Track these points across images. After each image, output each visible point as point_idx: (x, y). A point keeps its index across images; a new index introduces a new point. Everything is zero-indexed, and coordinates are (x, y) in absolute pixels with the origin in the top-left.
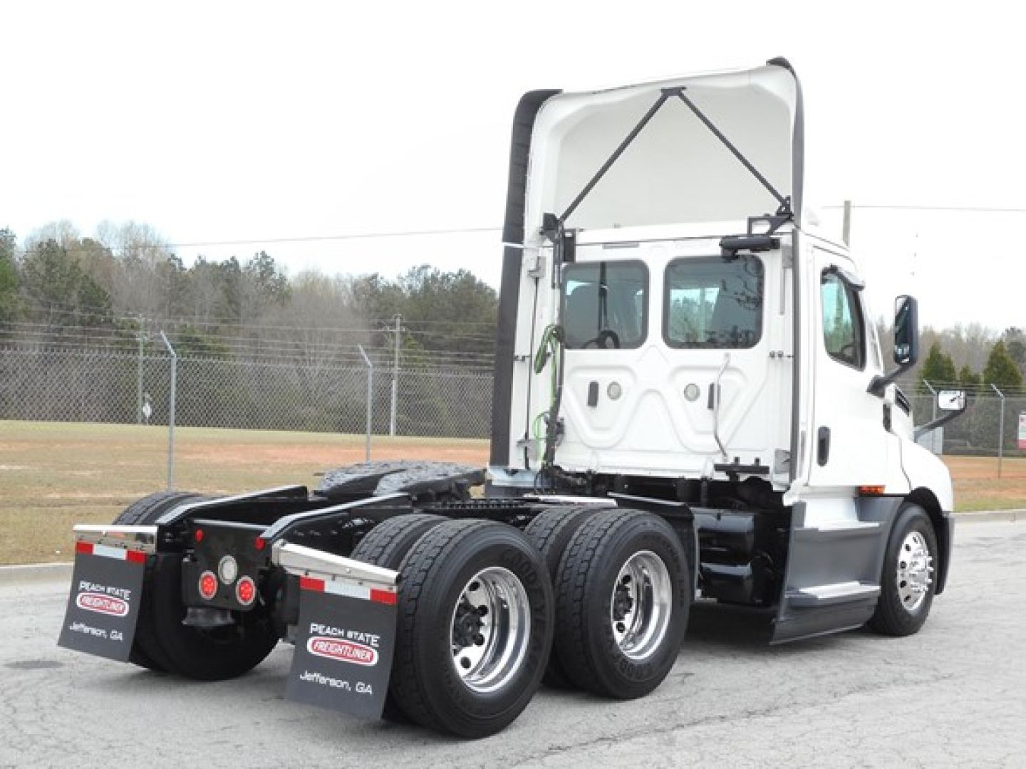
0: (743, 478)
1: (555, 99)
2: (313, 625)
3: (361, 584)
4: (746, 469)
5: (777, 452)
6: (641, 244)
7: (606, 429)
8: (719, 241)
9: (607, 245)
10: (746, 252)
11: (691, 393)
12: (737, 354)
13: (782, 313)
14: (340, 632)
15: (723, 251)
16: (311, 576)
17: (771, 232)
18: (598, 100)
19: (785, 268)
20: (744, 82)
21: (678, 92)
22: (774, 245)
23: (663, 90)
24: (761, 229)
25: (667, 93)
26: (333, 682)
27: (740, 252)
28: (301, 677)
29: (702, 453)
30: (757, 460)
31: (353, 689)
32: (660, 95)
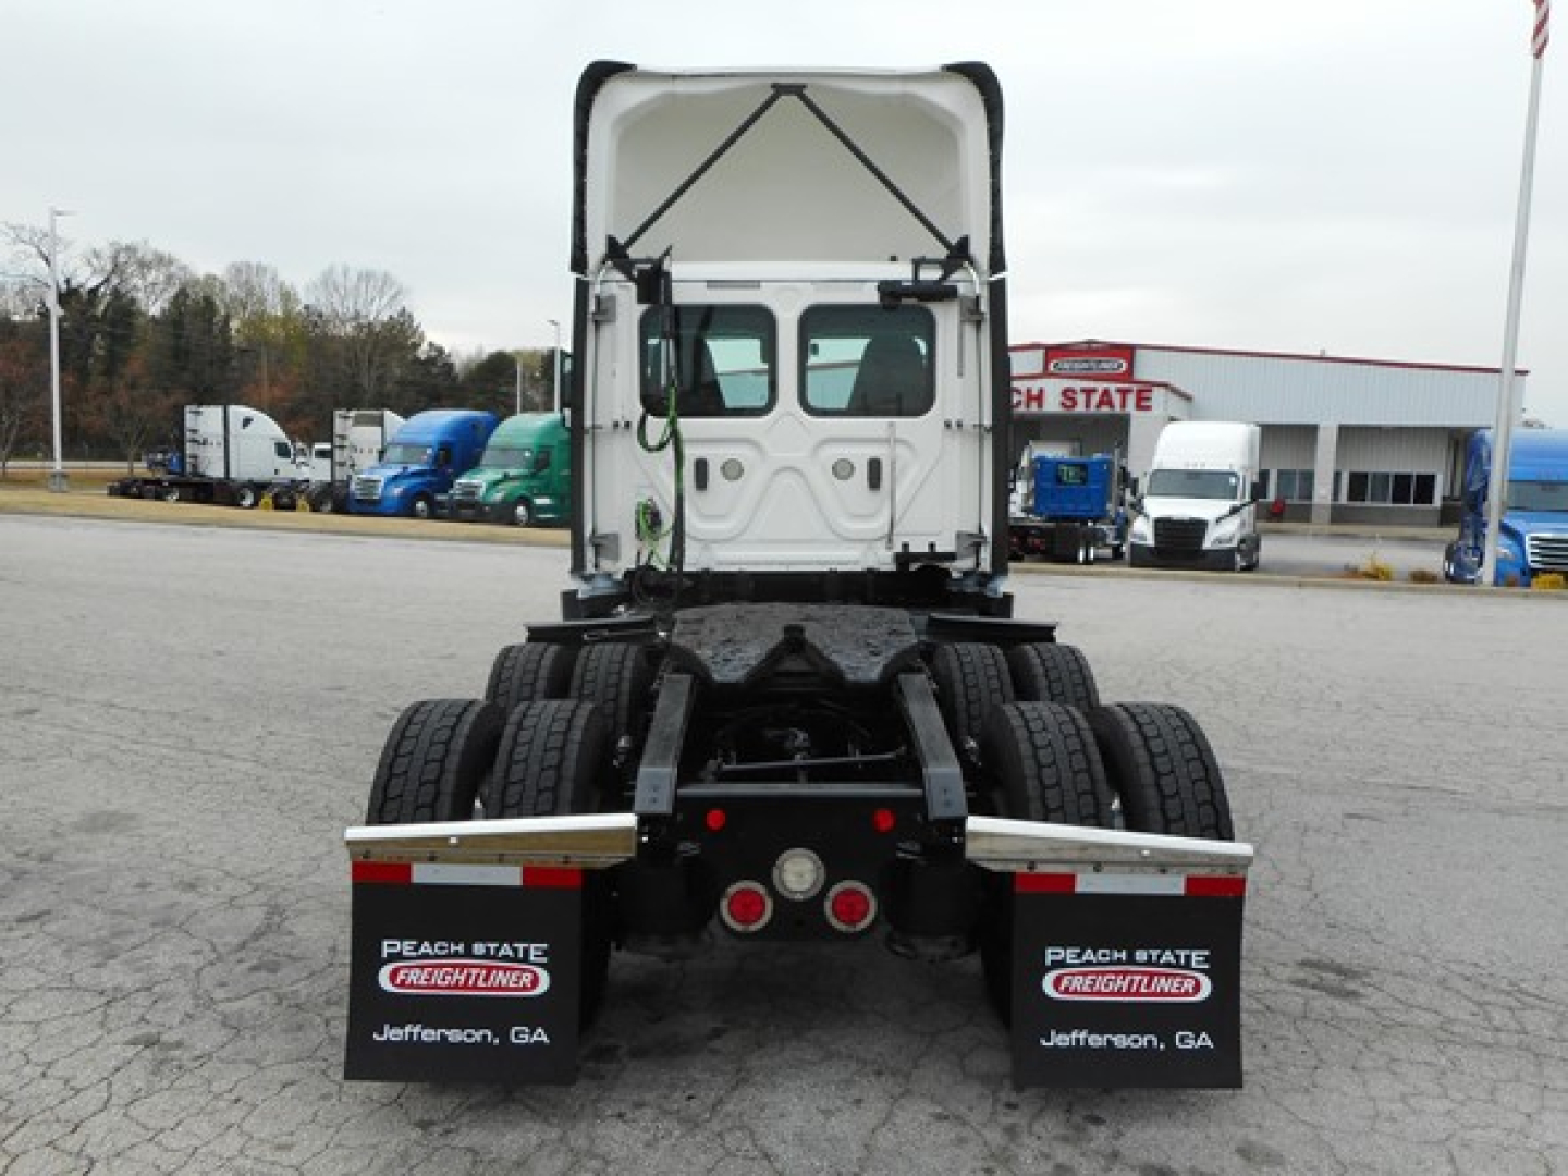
0: (914, 567)
1: (626, 76)
2: (1049, 951)
3: (1163, 871)
4: (917, 557)
5: (959, 536)
6: (764, 284)
7: (721, 517)
8: (876, 284)
9: (711, 283)
10: (913, 301)
11: (842, 470)
12: (903, 423)
13: (960, 374)
14: (1116, 955)
15: (882, 299)
16: (1042, 869)
17: (944, 278)
18: (680, 88)
19: (962, 322)
20: (896, 88)
21: (797, 90)
22: (949, 294)
23: (774, 86)
24: (931, 274)
25: (780, 90)
26: (1121, 1041)
27: (905, 301)
28: (1044, 1043)
29: (862, 541)
30: (932, 546)
31: (1170, 1043)
32: (771, 92)
